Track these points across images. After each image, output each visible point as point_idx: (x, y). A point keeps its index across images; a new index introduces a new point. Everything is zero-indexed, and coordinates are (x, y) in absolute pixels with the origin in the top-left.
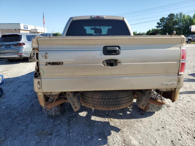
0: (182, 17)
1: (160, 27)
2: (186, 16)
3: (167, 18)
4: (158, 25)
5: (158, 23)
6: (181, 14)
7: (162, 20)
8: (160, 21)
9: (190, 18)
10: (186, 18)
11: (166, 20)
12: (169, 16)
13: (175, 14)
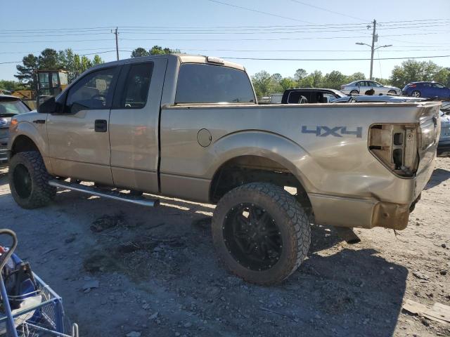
0: (73, 59)
1: (26, 77)
2: (81, 59)
3: (40, 57)
4: (19, 72)
5: (20, 68)
6: (69, 53)
7: (29, 60)
8: (25, 64)
9: (89, 62)
10: (81, 62)
11: (40, 62)
12: (43, 53)
13: (58, 52)
